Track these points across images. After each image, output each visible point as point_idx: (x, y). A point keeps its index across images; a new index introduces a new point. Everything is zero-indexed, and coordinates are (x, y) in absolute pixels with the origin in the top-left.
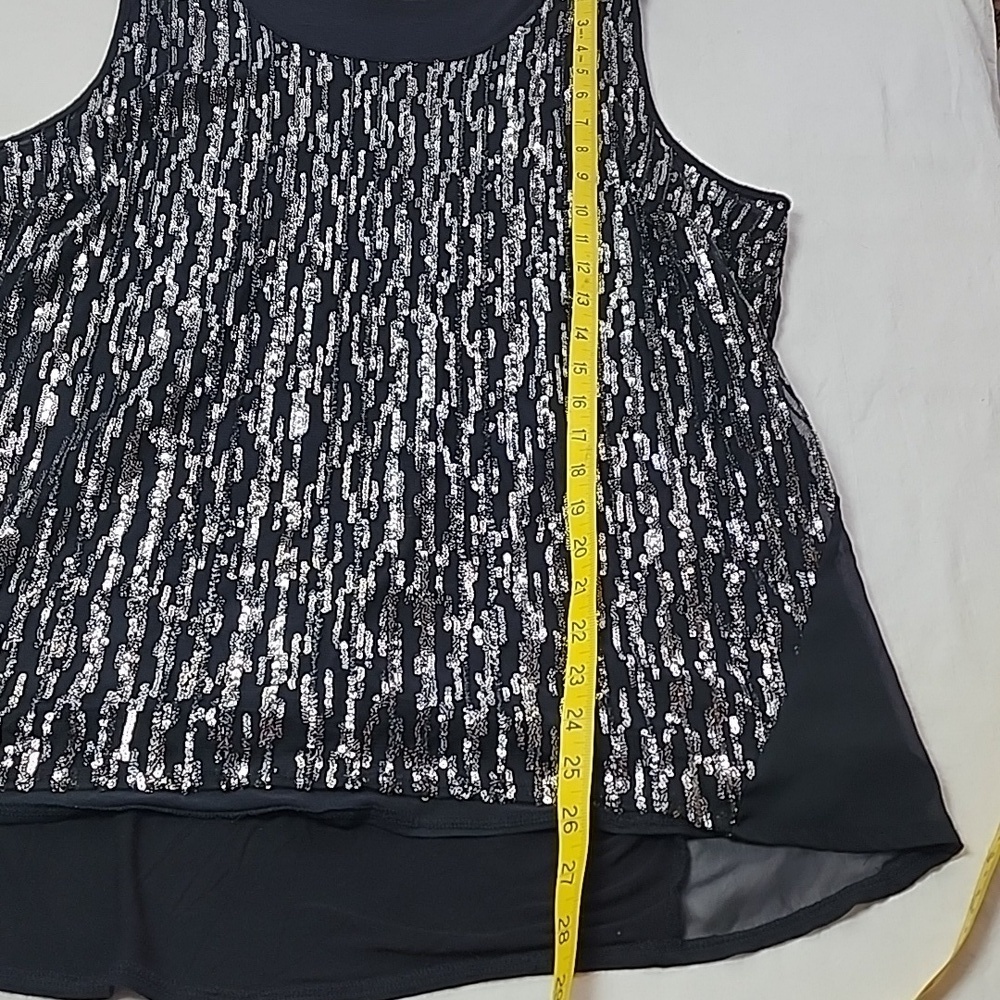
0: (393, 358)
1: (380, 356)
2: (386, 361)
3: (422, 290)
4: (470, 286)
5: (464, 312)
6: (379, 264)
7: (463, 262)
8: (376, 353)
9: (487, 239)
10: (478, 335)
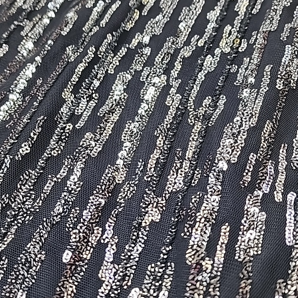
0: (105, 108)
1: (92, 104)
2: (96, 109)
3: (164, 50)
4: (217, 51)
5: (201, 76)
6: (136, 16)
7: (219, 30)
8: (90, 98)
9: (251, 13)
10: (207, 101)
